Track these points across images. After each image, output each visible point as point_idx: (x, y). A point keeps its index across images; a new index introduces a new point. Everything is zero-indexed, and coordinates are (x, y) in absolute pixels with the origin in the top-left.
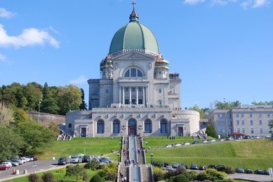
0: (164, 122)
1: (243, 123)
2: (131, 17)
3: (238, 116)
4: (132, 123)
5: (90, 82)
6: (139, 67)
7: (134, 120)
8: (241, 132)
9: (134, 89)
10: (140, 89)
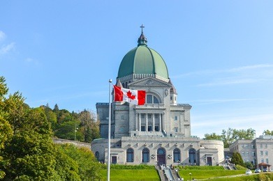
0: (192, 152)
1: (267, 154)
2: (139, 41)
3: (261, 147)
4: (161, 152)
5: (99, 106)
6: (155, 94)
7: (163, 149)
8: (265, 163)
9: (150, 115)
10: (157, 115)
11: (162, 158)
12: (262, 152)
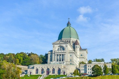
0: (59, 70)
7: (48, 69)
9: (60, 55)
10: (63, 55)
11: (48, 72)
12: (89, 69)
